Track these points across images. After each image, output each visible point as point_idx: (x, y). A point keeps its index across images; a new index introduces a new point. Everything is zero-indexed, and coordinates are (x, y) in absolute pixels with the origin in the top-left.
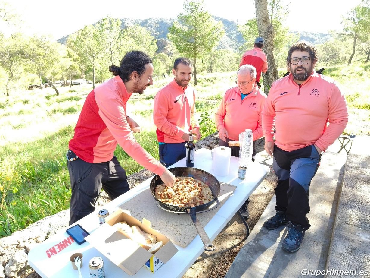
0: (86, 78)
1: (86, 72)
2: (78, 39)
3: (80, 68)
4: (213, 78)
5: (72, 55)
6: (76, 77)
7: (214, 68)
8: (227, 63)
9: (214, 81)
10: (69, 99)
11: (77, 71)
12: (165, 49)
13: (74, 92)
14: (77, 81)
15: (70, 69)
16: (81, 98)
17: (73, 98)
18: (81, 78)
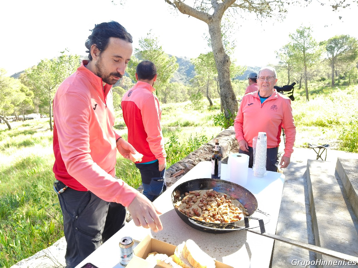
0: (40, 112)
1: (40, 106)
2: (34, 73)
3: (34, 103)
4: (168, 108)
5: (25, 90)
6: (29, 112)
7: (168, 99)
8: (180, 95)
9: (170, 110)
10: (23, 133)
11: (30, 105)
12: (120, 83)
13: (27, 126)
14: (30, 116)
15: (23, 104)
16: (36, 132)
17: (27, 131)
18: (34, 113)
